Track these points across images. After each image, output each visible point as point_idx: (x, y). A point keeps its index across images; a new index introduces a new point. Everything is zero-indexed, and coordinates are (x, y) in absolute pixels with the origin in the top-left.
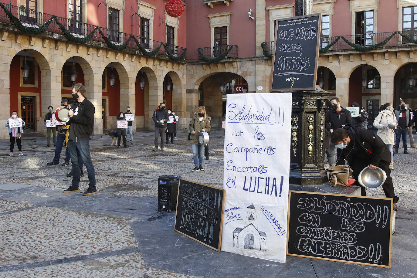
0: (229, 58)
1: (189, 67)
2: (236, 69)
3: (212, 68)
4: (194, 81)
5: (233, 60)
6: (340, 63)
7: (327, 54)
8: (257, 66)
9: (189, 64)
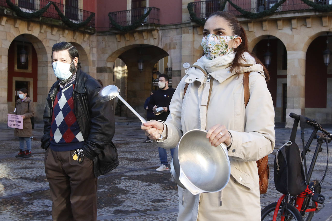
0: (147, 25)
1: (100, 38)
2: (157, 40)
3: (128, 39)
4: (107, 56)
5: (152, 27)
6: (293, 30)
7: (274, 17)
8: (183, 35)
9: (100, 34)
